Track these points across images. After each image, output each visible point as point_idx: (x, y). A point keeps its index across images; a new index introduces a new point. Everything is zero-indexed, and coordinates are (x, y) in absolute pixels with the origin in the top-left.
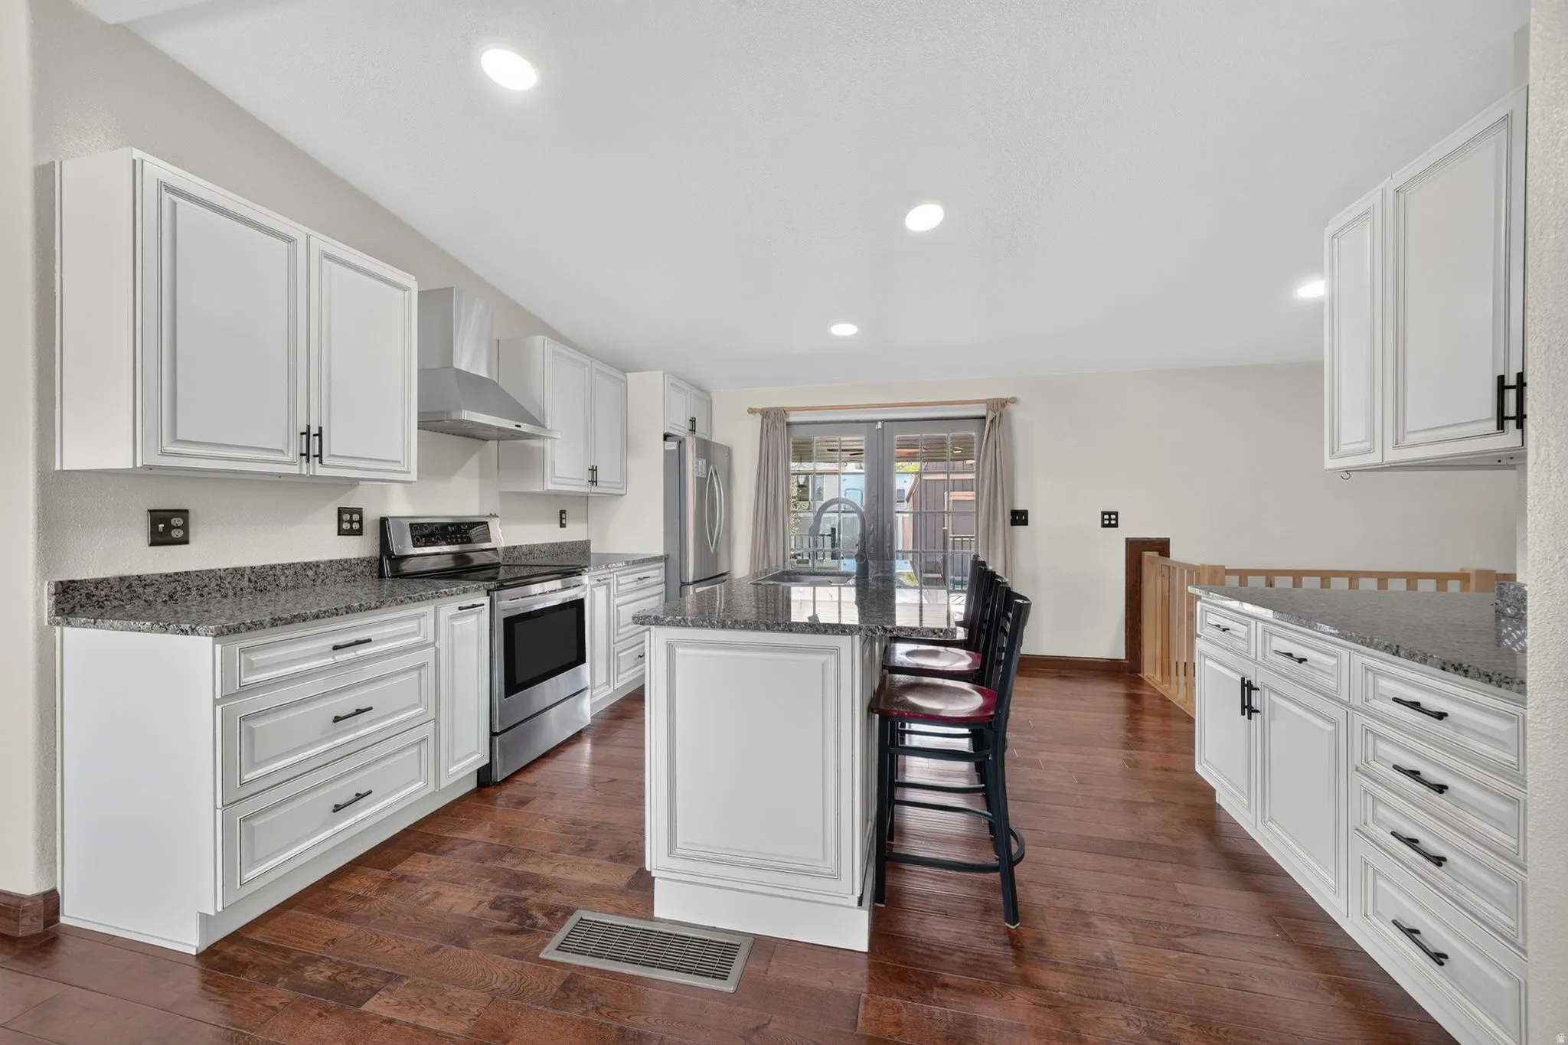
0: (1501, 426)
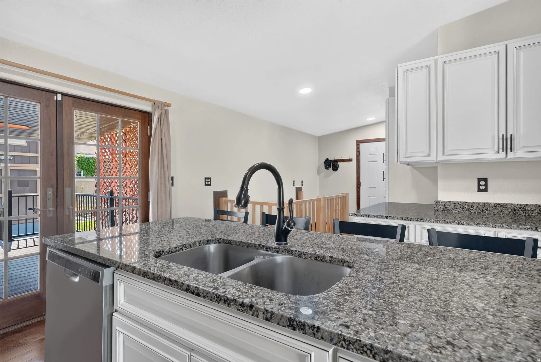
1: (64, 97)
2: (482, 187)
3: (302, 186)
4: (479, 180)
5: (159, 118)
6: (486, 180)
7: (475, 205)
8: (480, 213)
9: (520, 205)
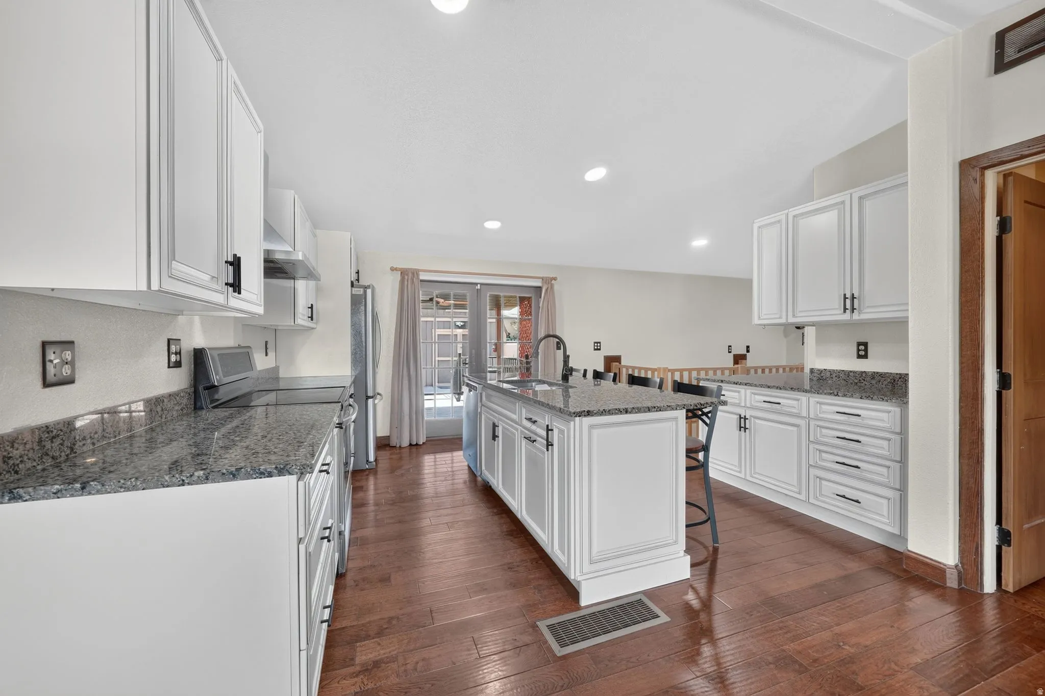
0: (845, 312)
1: (482, 286)
2: (862, 353)
3: (748, 354)
4: (859, 344)
5: (547, 290)
6: (865, 345)
7: (851, 374)
8: (857, 383)
9: (900, 374)
